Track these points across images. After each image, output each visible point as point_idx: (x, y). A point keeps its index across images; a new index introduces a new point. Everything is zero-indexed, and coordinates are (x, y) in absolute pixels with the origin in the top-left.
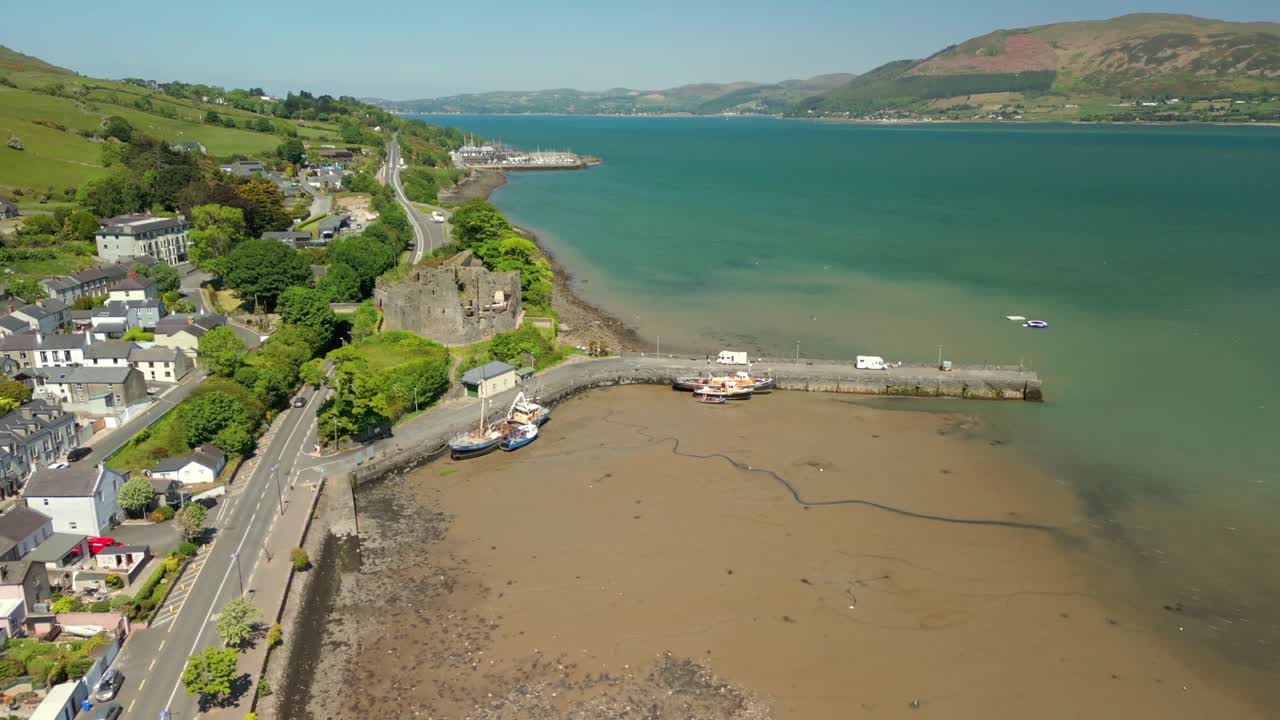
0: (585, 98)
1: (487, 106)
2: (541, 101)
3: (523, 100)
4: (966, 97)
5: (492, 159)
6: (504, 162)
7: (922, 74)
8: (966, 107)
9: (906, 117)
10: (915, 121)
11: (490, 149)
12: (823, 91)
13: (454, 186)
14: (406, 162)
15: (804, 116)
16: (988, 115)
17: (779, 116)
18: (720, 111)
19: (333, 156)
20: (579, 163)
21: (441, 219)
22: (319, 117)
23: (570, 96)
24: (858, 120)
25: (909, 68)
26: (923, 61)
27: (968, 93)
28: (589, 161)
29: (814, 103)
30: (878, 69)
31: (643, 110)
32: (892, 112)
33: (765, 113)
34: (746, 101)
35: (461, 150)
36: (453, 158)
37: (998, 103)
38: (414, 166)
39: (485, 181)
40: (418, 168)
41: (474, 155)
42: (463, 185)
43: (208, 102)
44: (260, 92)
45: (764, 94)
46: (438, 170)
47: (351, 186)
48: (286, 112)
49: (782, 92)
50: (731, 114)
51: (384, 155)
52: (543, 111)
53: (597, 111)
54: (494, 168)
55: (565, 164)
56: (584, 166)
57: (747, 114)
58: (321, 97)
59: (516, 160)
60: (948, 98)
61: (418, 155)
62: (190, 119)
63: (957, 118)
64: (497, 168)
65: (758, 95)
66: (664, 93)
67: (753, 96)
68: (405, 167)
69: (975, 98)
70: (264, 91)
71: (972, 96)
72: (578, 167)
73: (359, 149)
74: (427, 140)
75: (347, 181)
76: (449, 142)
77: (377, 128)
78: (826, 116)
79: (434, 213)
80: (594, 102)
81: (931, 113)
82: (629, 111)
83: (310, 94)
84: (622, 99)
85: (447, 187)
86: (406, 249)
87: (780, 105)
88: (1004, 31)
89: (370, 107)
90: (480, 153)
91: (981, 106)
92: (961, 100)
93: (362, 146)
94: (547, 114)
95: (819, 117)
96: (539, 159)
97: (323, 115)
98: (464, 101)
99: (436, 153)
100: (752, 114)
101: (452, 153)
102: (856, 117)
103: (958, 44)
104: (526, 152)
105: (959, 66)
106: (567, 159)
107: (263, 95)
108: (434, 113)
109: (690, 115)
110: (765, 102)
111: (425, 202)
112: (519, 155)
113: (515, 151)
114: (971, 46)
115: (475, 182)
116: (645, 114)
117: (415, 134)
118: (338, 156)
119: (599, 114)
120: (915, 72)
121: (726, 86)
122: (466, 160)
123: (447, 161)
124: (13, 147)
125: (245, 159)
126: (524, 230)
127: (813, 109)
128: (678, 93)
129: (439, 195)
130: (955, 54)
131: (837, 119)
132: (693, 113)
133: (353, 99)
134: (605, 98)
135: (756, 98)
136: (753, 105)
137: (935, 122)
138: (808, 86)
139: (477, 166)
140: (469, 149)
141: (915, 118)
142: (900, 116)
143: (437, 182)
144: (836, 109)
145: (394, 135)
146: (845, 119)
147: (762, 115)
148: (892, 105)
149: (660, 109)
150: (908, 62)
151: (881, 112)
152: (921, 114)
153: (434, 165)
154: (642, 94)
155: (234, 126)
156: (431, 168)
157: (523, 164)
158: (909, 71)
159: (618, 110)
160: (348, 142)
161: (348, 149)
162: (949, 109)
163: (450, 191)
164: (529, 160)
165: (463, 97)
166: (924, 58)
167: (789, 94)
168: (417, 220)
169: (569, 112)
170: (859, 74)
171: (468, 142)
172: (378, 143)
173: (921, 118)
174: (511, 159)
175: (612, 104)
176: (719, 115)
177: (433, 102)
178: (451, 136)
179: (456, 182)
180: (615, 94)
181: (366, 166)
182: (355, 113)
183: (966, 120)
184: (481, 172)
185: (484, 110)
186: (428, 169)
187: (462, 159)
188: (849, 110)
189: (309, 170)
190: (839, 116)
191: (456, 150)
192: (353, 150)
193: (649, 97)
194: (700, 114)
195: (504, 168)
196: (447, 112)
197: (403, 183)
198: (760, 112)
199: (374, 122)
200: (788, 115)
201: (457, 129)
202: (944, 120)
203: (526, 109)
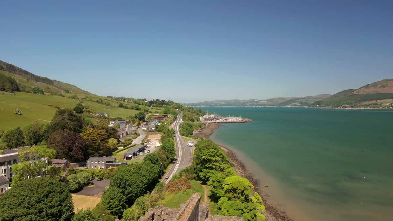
0: (242, 102)
1: (212, 104)
2: (228, 103)
3: (223, 103)
4: (376, 101)
5: (214, 119)
6: (218, 120)
7: (358, 93)
8: (377, 104)
9: (353, 107)
10: (358, 108)
11: (213, 116)
12: (321, 99)
13: (200, 129)
14: (184, 120)
15: (316, 107)
16: (386, 106)
17: (307, 107)
18: (285, 105)
19: (157, 118)
20: (244, 120)
21: (192, 144)
22: (160, 106)
23: (237, 102)
24: (336, 108)
25: (352, 92)
26: (357, 89)
27: (376, 99)
28: (247, 120)
29: (319, 103)
30: (341, 92)
31: (260, 105)
32: (348, 106)
33: (301, 106)
34: (294, 102)
35: (203, 116)
36: (201, 119)
37: (389, 103)
38: (186, 122)
39: (211, 127)
40: (188, 122)
41: (208, 118)
42: (203, 128)
43: (127, 102)
44: (145, 100)
45: (300, 100)
46: (195, 123)
47: (157, 130)
48: (149, 105)
49: (306, 100)
50: (289, 106)
51: (176, 118)
52: (229, 106)
53: (246, 106)
54: (214, 122)
55: (240, 121)
56: (246, 122)
57: (295, 106)
58: (162, 100)
59: (222, 120)
60: (369, 101)
61: (188, 118)
62: (114, 106)
63: (374, 108)
64: (216, 122)
65: (298, 101)
66: (267, 100)
67: (297, 101)
68: (182, 122)
69: (379, 101)
70: (146, 99)
71: (378, 100)
72: (244, 122)
73: (167, 116)
74: (193, 113)
75: (156, 127)
76: (200, 114)
77: (177, 110)
78: (323, 107)
79: (189, 141)
80: (244, 103)
81: (363, 106)
82: (256, 105)
83: (159, 100)
84: (253, 102)
85: (197, 129)
86: (171, 162)
87: (306, 104)
88: (387, 80)
89: (176, 103)
90: (210, 117)
91: (381, 104)
92: (374, 102)
93: (168, 115)
94: (230, 106)
95: (321, 107)
96: (230, 119)
97: (161, 105)
98: (206, 103)
99: (195, 117)
100: (297, 106)
101: (201, 117)
102: (335, 107)
103: (369, 84)
104: (225, 117)
105: (372, 90)
106: (240, 119)
107: (146, 100)
108: (197, 107)
109: (276, 107)
110: (300, 103)
111: (187, 136)
112: (223, 118)
113: (221, 117)
114: (375, 85)
115: (207, 127)
116: (261, 106)
117: (189, 111)
118: (159, 118)
119: (246, 107)
120: (355, 93)
121: (287, 98)
122: (205, 119)
123: (198, 120)
124: (17, 113)
125: (122, 119)
126: (228, 149)
127: (318, 105)
128: (271, 100)
129: (194, 133)
130: (369, 87)
131: (328, 108)
132: (276, 106)
133: (172, 101)
134: (248, 102)
135: (298, 102)
136: (296, 103)
137: (365, 109)
138: (314, 98)
139: (208, 122)
140: (206, 116)
141: (358, 107)
142: (352, 107)
143: (194, 127)
144: (327, 104)
145: (182, 112)
146: (331, 107)
147: (300, 107)
148: (348, 104)
149: (265, 105)
150: (351, 90)
151: (344, 106)
152: (360, 106)
153: (193, 121)
154: (259, 101)
155: (127, 108)
156: (192, 122)
157: (224, 121)
158: (353, 93)
159: (252, 105)
160: (165, 113)
161: (163, 115)
162: (370, 105)
163: (198, 131)
164: (226, 119)
165: (205, 102)
166: (357, 88)
167: (308, 100)
168: (181, 145)
169: (237, 106)
170: (333, 94)
171: (206, 114)
172: (175, 114)
173: (360, 108)
174: (220, 119)
175: (250, 104)
176: (285, 106)
177: (197, 103)
178: (201, 112)
179: (201, 127)
180: (251, 101)
181: (168, 122)
182: (171, 105)
183: (377, 108)
184: (209, 124)
185: (211, 105)
186: (191, 123)
187: (204, 119)
188: (332, 105)
189: (145, 123)
190: (328, 107)
191: (202, 116)
192: (164, 116)
193: (262, 101)
194: (279, 106)
195: (218, 122)
196: (201, 106)
197: (180, 128)
198: (299, 106)
199: (176, 108)
200: (310, 107)
201: (203, 110)
202: (368, 108)
203: (225, 105)
